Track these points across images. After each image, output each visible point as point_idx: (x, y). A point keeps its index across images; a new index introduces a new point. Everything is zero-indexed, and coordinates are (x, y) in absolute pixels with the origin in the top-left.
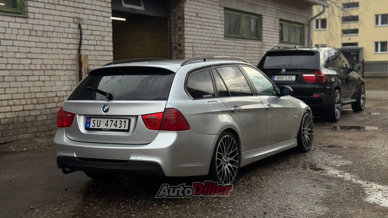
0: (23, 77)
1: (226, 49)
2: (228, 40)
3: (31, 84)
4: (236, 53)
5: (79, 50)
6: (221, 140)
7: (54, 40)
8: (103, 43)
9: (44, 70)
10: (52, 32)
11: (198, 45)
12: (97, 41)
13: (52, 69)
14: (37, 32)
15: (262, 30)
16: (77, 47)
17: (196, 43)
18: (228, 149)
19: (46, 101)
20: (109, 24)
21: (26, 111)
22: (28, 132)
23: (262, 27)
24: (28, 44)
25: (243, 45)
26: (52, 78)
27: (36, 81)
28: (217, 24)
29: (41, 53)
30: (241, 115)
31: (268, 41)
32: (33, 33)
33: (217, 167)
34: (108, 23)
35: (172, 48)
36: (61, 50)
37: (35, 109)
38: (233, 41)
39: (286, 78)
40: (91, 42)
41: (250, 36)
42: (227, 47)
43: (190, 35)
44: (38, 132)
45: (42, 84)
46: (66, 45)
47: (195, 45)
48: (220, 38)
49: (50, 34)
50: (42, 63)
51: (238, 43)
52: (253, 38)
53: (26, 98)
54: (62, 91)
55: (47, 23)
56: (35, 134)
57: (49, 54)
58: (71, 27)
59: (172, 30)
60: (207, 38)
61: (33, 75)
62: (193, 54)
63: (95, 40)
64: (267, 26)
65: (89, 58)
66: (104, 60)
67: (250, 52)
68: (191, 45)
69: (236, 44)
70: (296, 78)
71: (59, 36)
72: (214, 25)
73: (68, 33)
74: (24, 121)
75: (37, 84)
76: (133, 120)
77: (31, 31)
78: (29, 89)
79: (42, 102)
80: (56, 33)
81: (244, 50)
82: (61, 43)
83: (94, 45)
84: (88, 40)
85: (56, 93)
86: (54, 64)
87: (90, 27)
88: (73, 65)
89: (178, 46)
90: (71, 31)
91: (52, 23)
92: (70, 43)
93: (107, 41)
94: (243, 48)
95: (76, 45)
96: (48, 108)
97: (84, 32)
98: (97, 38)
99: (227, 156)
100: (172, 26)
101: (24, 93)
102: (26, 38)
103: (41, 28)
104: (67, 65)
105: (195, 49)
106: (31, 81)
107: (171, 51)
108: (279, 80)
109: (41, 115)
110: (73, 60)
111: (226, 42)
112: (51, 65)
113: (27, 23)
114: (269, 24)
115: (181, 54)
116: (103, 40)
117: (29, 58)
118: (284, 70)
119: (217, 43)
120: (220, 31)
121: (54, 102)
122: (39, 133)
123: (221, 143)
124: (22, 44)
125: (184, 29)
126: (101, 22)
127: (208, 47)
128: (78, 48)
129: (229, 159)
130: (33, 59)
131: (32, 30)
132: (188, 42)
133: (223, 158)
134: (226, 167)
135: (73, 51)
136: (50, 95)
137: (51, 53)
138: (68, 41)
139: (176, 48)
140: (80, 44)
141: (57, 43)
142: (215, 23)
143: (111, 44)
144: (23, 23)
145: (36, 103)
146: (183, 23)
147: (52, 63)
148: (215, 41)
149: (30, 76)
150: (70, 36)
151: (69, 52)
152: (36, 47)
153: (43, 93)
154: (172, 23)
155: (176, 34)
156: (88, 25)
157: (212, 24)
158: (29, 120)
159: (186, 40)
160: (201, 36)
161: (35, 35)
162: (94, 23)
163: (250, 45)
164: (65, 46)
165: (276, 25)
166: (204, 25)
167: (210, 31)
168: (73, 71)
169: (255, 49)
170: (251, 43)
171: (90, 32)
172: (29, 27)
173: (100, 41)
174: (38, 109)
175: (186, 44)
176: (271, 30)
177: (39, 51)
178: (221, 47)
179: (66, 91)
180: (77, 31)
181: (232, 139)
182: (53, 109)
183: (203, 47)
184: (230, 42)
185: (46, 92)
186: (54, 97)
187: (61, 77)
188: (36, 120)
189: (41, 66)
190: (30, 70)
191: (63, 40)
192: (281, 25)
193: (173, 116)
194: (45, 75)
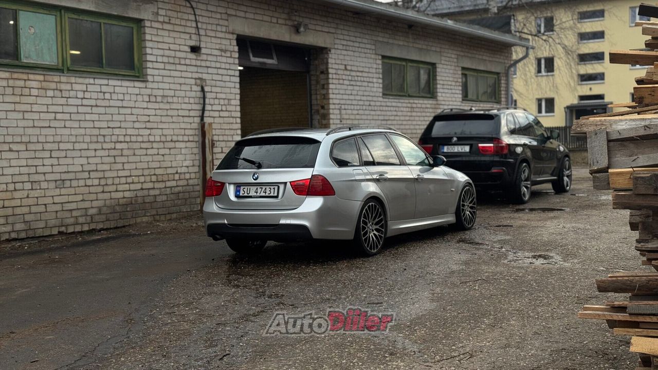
0: (141, 150)
1: (386, 111)
2: (389, 98)
3: (150, 158)
4: (399, 116)
5: (202, 117)
6: (366, 207)
7: (174, 106)
8: (229, 108)
9: (163, 142)
10: (172, 97)
11: (346, 107)
12: (222, 105)
13: (172, 141)
14: (156, 98)
15: (436, 84)
16: (199, 113)
17: (344, 104)
18: (373, 217)
19: (165, 178)
20: (236, 84)
21: (144, 190)
22: (146, 215)
23: (436, 80)
24: (147, 112)
25: (409, 105)
26: (173, 151)
27: (155, 155)
28: (373, 78)
29: (161, 122)
30: (387, 184)
31: (446, 99)
32: (153, 99)
33: (362, 233)
34: (235, 82)
35: (313, 111)
36: (181, 118)
37: (154, 188)
38: (395, 100)
39: (457, 149)
40: (215, 108)
41: (419, 93)
42: (387, 108)
43: (336, 94)
44: (157, 215)
45: (161, 158)
46: (188, 111)
47: (343, 107)
48: (377, 97)
49: (170, 100)
50: (161, 134)
51: (402, 103)
52: (424, 95)
53: (144, 174)
54: (183, 166)
55: (167, 86)
56: (154, 218)
57: (169, 123)
58: (193, 90)
59: (313, 87)
60: (358, 98)
61: (152, 148)
62: (340, 119)
63: (219, 104)
64: (444, 78)
65: (214, 126)
66: (230, 129)
67: (419, 114)
68: (337, 107)
69: (399, 105)
70: (471, 148)
71: (180, 102)
72: (368, 79)
73: (189, 98)
74: (142, 202)
75: (156, 158)
76: (282, 187)
77: (151, 97)
78: (148, 165)
79: (161, 180)
80: (177, 98)
81: (411, 112)
82: (181, 109)
83: (219, 111)
84: (212, 105)
85: (176, 169)
86: (174, 135)
87: (214, 89)
88: (195, 135)
89: (320, 108)
90: (193, 94)
91: (172, 86)
92: (192, 110)
93: (233, 105)
94: (410, 110)
95: (198, 112)
96: (168, 187)
97: (208, 95)
98: (222, 102)
99: (372, 224)
100: (313, 82)
101: (143, 169)
102: (145, 105)
103: (160, 93)
104: (188, 135)
105: (343, 112)
106: (150, 155)
107: (311, 115)
108: (449, 151)
109: (160, 195)
110: (195, 129)
111: (386, 102)
112: (171, 135)
113: (146, 88)
114: (446, 75)
115: (325, 119)
116: (229, 105)
117: (148, 129)
118: (455, 139)
119: (372, 103)
120: (377, 86)
121: (174, 180)
122: (159, 216)
123: (366, 210)
124: (141, 112)
125: (328, 86)
126: (227, 83)
127: (360, 109)
128: (201, 115)
129: (375, 227)
130: (152, 129)
131: (152, 95)
132: (334, 104)
133: (369, 225)
134: (372, 234)
135: (195, 118)
136: (170, 171)
137: (171, 121)
138: (189, 107)
139: (318, 111)
140: (203, 110)
141: (178, 110)
142: (370, 77)
143: (238, 108)
144: (141, 88)
145: (156, 180)
146: (328, 78)
147: (172, 134)
148: (370, 101)
149: (149, 149)
150: (192, 101)
151: (191, 120)
152: (155, 115)
153: (162, 169)
154: (312, 79)
155: (318, 93)
156: (211, 86)
157: (365, 79)
158: (148, 201)
159: (331, 101)
160: (351, 94)
161: (154, 101)
162: (218, 83)
163: (419, 106)
164: (186, 113)
165: (457, 76)
166: (355, 81)
167: (363, 88)
168: (195, 143)
169: (426, 110)
170: (421, 102)
171: (213, 95)
172: (148, 91)
173: (226, 105)
174: (157, 188)
175: (331, 106)
176: (450, 83)
177: (158, 119)
178: (379, 108)
179: (188, 167)
180: (200, 94)
181: (378, 206)
182: (173, 188)
183: (354, 109)
184: (391, 102)
185: (166, 168)
186: (174, 174)
187: (182, 149)
188: (156, 201)
189: (160, 138)
190: (149, 142)
191: (184, 106)
192: (464, 75)
193: (320, 183)
194: (164, 148)
